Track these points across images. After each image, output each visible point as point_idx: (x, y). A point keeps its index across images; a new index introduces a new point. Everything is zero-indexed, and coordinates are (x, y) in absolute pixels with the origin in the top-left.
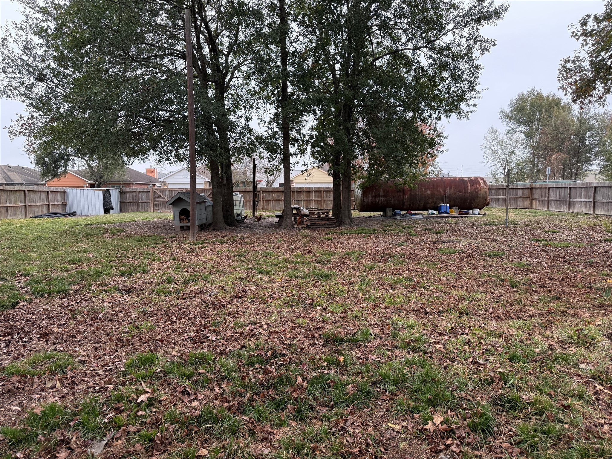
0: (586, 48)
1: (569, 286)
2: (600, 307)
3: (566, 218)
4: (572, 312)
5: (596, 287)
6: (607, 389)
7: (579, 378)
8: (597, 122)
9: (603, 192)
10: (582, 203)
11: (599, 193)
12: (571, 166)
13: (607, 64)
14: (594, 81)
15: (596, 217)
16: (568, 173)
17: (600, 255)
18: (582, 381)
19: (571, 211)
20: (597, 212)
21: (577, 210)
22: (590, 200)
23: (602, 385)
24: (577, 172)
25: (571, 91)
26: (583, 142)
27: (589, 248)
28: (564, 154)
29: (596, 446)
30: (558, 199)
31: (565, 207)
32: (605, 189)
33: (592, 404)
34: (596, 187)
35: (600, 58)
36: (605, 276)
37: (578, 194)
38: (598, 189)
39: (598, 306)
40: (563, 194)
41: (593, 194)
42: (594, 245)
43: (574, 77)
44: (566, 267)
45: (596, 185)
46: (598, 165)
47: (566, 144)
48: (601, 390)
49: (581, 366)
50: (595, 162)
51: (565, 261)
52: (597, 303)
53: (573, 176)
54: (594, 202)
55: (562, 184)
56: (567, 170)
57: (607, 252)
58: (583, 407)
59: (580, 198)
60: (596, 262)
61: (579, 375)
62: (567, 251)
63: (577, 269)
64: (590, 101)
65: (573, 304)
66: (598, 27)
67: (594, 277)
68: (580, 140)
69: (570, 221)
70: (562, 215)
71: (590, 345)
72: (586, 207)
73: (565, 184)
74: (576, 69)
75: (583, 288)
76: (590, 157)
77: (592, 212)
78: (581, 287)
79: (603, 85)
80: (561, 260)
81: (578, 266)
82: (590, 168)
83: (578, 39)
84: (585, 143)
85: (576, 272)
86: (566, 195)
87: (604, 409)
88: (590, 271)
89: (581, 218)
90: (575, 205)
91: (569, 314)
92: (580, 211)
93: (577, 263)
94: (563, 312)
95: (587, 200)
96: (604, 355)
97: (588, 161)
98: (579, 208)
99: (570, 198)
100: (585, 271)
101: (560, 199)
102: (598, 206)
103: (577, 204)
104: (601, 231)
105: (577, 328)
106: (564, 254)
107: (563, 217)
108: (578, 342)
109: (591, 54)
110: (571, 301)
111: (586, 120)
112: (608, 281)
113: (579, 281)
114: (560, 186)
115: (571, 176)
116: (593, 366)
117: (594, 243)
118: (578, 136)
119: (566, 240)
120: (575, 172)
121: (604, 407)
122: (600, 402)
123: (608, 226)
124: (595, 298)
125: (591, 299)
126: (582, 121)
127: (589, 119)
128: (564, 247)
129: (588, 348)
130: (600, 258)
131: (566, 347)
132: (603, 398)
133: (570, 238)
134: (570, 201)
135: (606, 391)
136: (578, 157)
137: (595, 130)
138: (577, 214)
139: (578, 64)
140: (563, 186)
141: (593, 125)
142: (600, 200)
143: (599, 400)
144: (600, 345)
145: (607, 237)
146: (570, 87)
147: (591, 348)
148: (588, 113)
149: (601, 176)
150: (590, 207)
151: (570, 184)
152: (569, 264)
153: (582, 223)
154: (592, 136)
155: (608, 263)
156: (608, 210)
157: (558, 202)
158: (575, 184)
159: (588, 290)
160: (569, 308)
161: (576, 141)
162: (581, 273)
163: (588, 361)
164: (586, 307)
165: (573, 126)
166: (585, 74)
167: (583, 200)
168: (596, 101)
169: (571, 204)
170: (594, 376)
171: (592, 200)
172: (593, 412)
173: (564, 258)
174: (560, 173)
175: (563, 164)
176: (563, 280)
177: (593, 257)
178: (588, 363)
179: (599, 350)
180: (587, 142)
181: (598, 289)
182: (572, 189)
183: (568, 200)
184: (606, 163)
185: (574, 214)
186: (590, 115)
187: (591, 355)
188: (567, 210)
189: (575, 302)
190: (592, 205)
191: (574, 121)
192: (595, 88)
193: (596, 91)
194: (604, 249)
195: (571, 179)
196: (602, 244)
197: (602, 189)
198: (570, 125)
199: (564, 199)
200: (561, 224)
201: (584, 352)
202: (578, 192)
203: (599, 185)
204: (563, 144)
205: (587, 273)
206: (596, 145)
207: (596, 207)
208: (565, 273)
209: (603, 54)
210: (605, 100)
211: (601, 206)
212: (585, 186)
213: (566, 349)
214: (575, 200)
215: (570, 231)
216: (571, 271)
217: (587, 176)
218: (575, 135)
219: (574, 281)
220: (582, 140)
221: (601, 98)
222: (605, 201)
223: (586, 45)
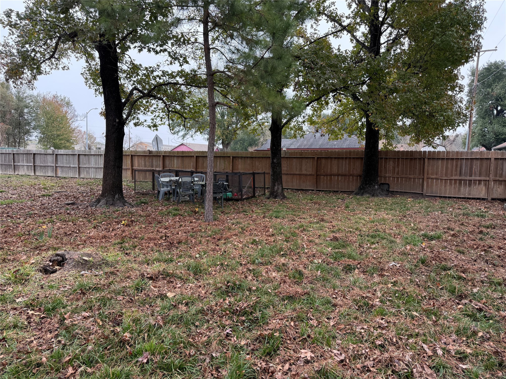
0: (14, 37)
1: (11, 236)
2: (36, 248)
3: (12, 179)
4: (12, 258)
5: (33, 233)
6: (37, 312)
7: (15, 311)
8: (32, 101)
9: (40, 158)
10: (25, 167)
11: (38, 158)
12: (14, 136)
13: (31, 55)
14: (22, 67)
15: (37, 177)
16: (12, 142)
17: (38, 207)
18: (17, 313)
19: (16, 173)
20: (37, 174)
21: (21, 172)
22: (30, 164)
23: (33, 310)
24: (20, 141)
25: (4, 71)
26: (22, 116)
27: (29, 203)
28: (7, 124)
29: (24, 361)
30: (3, 163)
31: (11, 170)
32: (42, 156)
33: (25, 329)
34: (34, 154)
35: (25, 50)
36: (41, 223)
37: (21, 159)
38: (36, 156)
39: (35, 248)
40: (7, 159)
41: (33, 160)
42: (33, 200)
43: (6, 59)
44: (9, 220)
45: (34, 152)
46: (36, 136)
47: (8, 116)
48: (32, 314)
49: (17, 301)
50: (33, 134)
51: (8, 216)
52: (33, 246)
53: (17, 144)
54: (34, 166)
55: (6, 151)
56: (11, 140)
57: (43, 205)
58: (18, 334)
59: (22, 162)
60: (35, 214)
61: (15, 309)
62: (11, 207)
63: (19, 221)
64: (21, 83)
65: (14, 250)
66: (21, 23)
67: (32, 226)
68: (19, 114)
69: (14, 181)
70: (9, 177)
71: (26, 281)
72: (28, 170)
73: (9, 151)
74: (7, 53)
75: (23, 235)
76: (30, 130)
77: (33, 174)
78: (21, 235)
79: (30, 72)
80: (5, 216)
81: (19, 219)
82: (30, 138)
83: (4, 27)
84: (24, 118)
85: (18, 224)
86: (10, 160)
87: (35, 328)
88: (29, 220)
89: (24, 179)
90: (19, 168)
91: (10, 260)
92: (23, 173)
93: (19, 217)
94: (5, 259)
95: (28, 164)
96: (36, 285)
97: (28, 132)
98: (23, 171)
99: (14, 162)
100: (25, 221)
101: (6, 164)
102: (38, 169)
103: (21, 167)
104: (40, 189)
105: (15, 269)
106: (8, 210)
107: (9, 179)
108: (15, 281)
109: (18, 43)
110: (12, 248)
111: (23, 98)
112: (43, 227)
113: (20, 230)
114: (5, 152)
115: (15, 144)
116: (27, 297)
117: (33, 198)
118: (18, 111)
119: (11, 198)
120: (18, 141)
121: (35, 327)
122: (31, 324)
123: (45, 185)
124: (32, 242)
125: (30, 243)
126: (20, 99)
127: (25, 98)
128: (9, 204)
129: (24, 284)
130: (38, 210)
131: (5, 288)
132: (34, 320)
133: (14, 196)
134: (14, 165)
135: (36, 314)
136: (20, 128)
137: (31, 108)
138: (21, 176)
139: (8, 49)
140: (7, 152)
141: (29, 103)
142: (38, 165)
143: (30, 323)
144: (34, 279)
145: (44, 193)
146: (3, 67)
147: (26, 283)
148: (24, 93)
149: (39, 146)
150: (31, 170)
151: (13, 151)
152: (12, 217)
153: (25, 183)
154: (29, 113)
155: (43, 213)
156: (45, 172)
157: (4, 166)
158: (17, 151)
159: (27, 237)
160: (10, 255)
161: (16, 115)
162: (22, 224)
163: (24, 295)
164: (24, 251)
165: (13, 102)
166: (14, 59)
167: (25, 164)
168: (26, 83)
169: (15, 168)
170: (27, 305)
171: (32, 164)
172: (26, 334)
173: (8, 213)
174: (5, 141)
175: (7, 134)
176: (6, 232)
177: (33, 210)
178: (23, 296)
179: (33, 283)
180: (26, 117)
181: (34, 235)
182: (15, 155)
183: (13, 164)
184: (42, 136)
185: (18, 176)
186: (26, 95)
187: (26, 289)
188: (13, 173)
189: (15, 249)
190: (33, 168)
191: (13, 98)
192: (23, 73)
193: (25, 76)
194: (41, 202)
195: (15, 146)
196: (41, 199)
197: (39, 155)
198: (10, 101)
199: (9, 164)
200: (6, 185)
201: (20, 288)
202: (21, 157)
203: (37, 153)
204: (5, 115)
205: (27, 224)
206: (34, 120)
207: (36, 170)
208: (8, 226)
209: (27, 46)
210: (33, 85)
211: (40, 169)
212: (26, 152)
213: (5, 290)
214: (19, 164)
215: (15, 190)
216: (13, 223)
217: (28, 145)
218: (15, 110)
219: (15, 231)
220: (21, 114)
221: (30, 82)
222: (42, 165)
223: (13, 35)
